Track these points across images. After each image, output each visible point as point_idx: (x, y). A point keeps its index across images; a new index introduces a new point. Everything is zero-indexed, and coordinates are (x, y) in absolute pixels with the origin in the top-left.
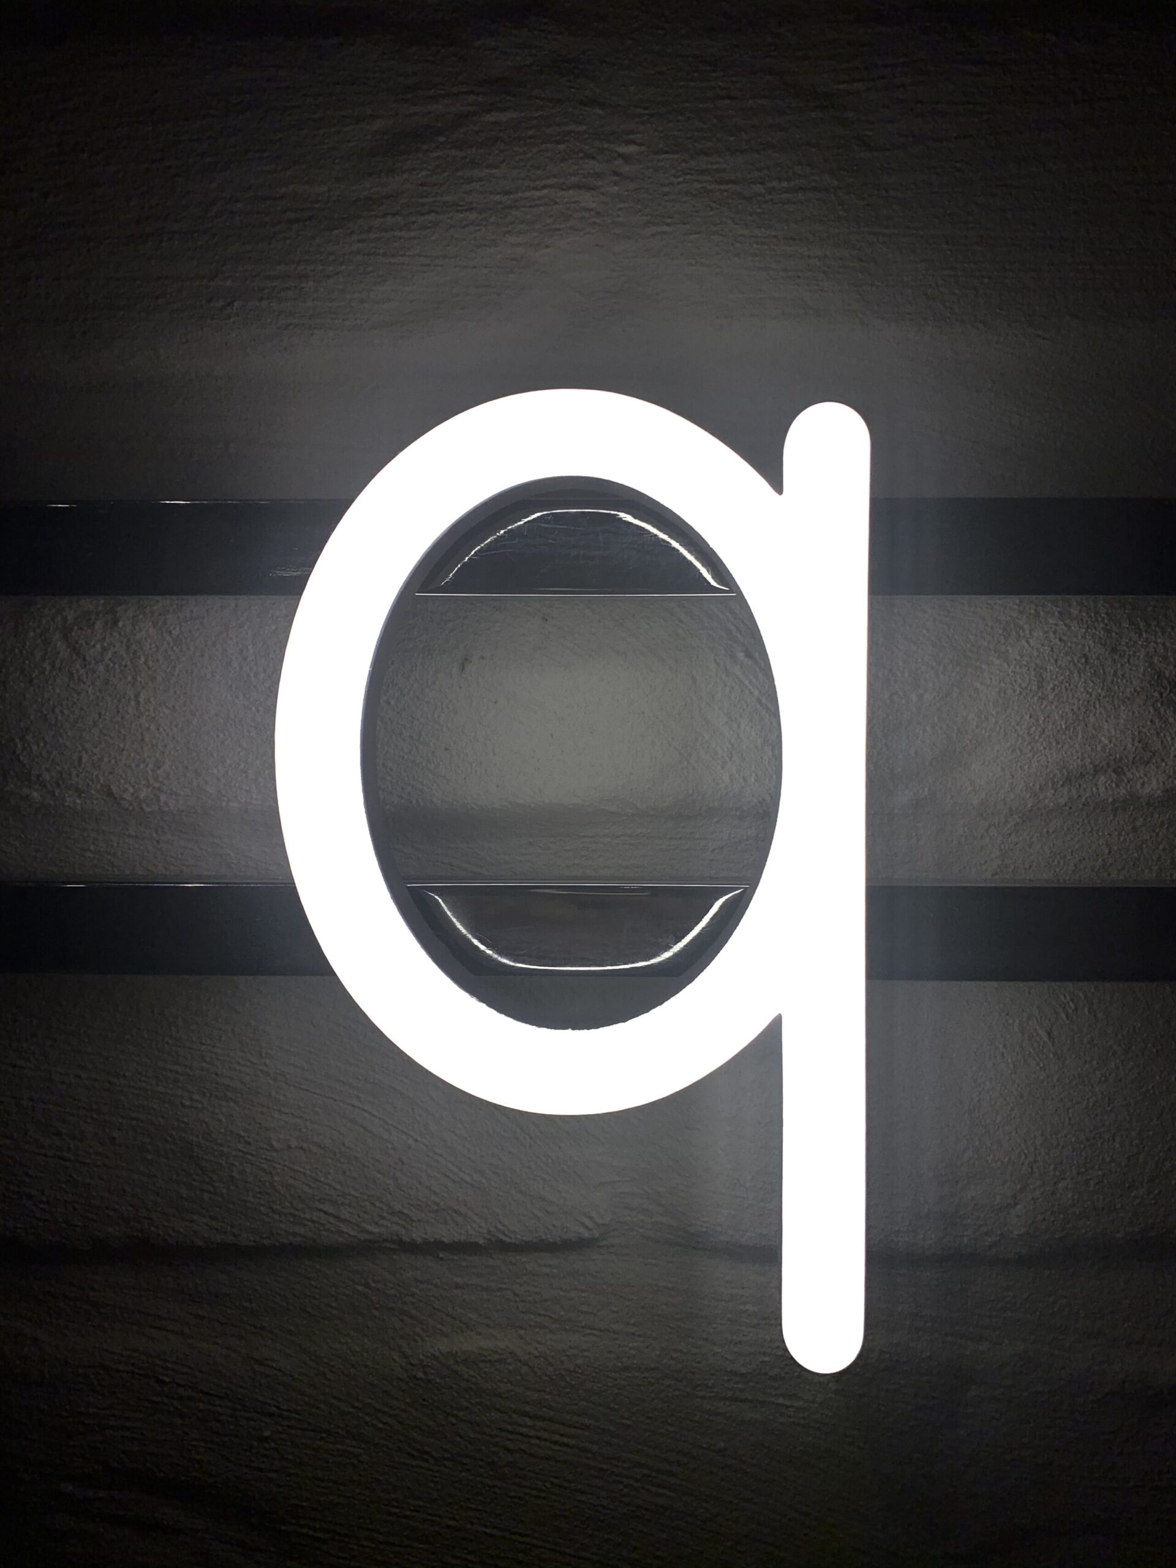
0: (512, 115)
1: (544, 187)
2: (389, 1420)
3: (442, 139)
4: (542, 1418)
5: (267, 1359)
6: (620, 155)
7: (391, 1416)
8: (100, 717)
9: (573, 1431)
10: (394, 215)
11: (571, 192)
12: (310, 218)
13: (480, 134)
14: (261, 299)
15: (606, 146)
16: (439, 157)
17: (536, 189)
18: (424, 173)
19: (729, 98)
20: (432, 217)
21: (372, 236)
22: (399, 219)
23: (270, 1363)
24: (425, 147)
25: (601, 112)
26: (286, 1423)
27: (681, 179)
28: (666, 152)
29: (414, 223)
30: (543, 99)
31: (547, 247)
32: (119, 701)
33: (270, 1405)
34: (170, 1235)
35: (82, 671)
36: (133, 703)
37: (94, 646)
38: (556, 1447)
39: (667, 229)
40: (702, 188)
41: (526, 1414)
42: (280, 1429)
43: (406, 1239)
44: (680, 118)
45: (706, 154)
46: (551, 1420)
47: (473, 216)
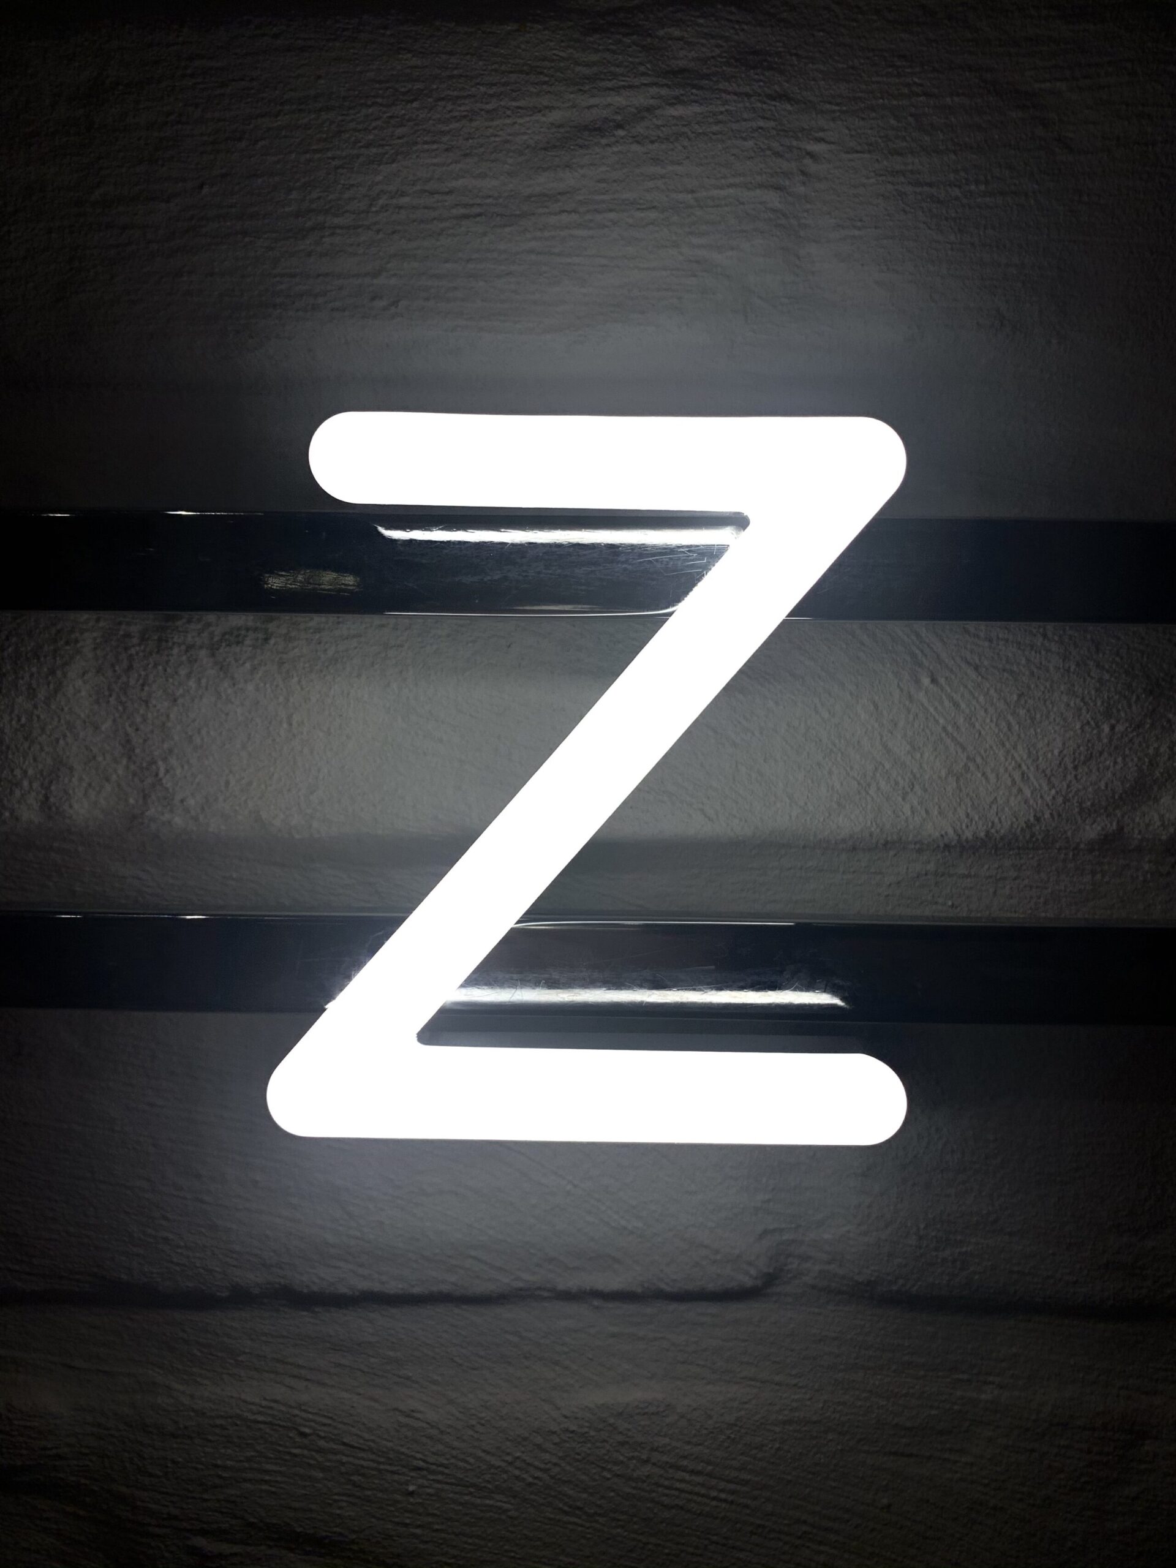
0: (697, 109)
1: (730, 186)
2: (538, 1474)
3: (621, 133)
4: (699, 1473)
5: (413, 1411)
6: (811, 155)
7: (541, 1470)
8: (249, 739)
9: (732, 1486)
10: (569, 212)
11: (758, 192)
12: (480, 215)
13: (662, 128)
14: (427, 299)
15: (795, 143)
16: (620, 152)
17: (721, 188)
18: (604, 168)
19: (925, 94)
20: (612, 215)
21: (547, 234)
22: (574, 217)
23: (415, 1414)
24: (604, 141)
25: (789, 107)
26: (432, 1477)
27: (872, 181)
28: (857, 152)
29: (591, 221)
30: (729, 93)
31: (732, 249)
32: (270, 723)
33: (416, 1458)
34: (314, 1283)
35: (230, 691)
36: (285, 725)
37: (244, 663)
38: (714, 1503)
39: (857, 233)
40: (896, 190)
41: (684, 1469)
42: (426, 1483)
43: (561, 1287)
44: (874, 115)
45: (900, 154)
46: (710, 1475)
47: (653, 215)
